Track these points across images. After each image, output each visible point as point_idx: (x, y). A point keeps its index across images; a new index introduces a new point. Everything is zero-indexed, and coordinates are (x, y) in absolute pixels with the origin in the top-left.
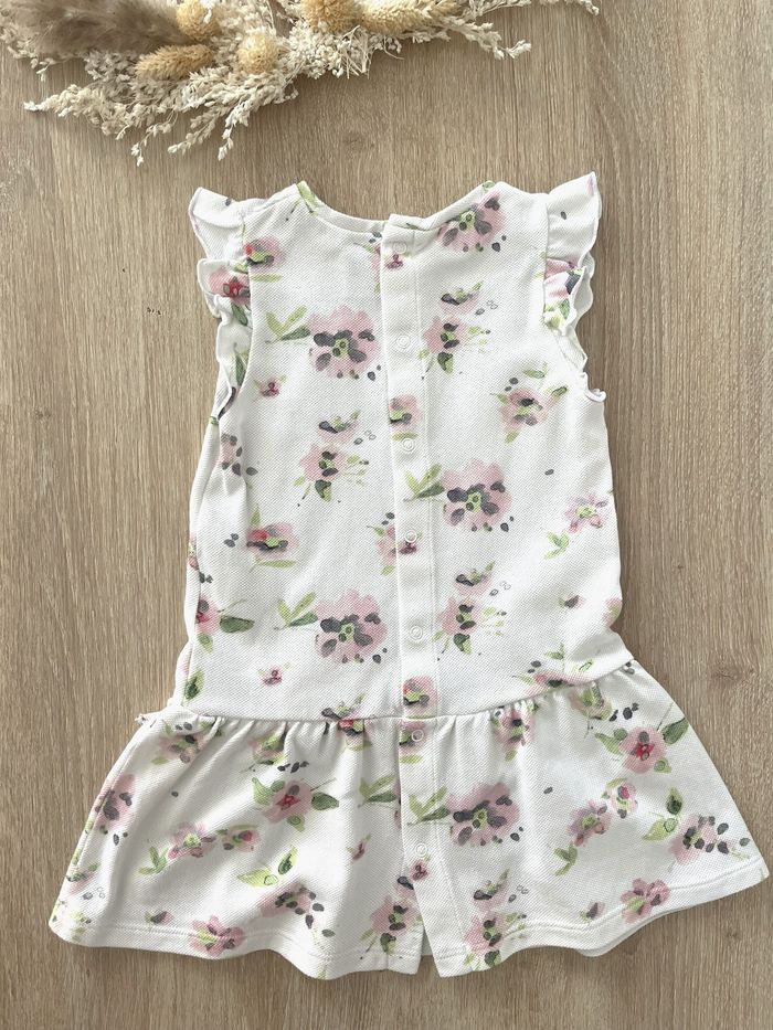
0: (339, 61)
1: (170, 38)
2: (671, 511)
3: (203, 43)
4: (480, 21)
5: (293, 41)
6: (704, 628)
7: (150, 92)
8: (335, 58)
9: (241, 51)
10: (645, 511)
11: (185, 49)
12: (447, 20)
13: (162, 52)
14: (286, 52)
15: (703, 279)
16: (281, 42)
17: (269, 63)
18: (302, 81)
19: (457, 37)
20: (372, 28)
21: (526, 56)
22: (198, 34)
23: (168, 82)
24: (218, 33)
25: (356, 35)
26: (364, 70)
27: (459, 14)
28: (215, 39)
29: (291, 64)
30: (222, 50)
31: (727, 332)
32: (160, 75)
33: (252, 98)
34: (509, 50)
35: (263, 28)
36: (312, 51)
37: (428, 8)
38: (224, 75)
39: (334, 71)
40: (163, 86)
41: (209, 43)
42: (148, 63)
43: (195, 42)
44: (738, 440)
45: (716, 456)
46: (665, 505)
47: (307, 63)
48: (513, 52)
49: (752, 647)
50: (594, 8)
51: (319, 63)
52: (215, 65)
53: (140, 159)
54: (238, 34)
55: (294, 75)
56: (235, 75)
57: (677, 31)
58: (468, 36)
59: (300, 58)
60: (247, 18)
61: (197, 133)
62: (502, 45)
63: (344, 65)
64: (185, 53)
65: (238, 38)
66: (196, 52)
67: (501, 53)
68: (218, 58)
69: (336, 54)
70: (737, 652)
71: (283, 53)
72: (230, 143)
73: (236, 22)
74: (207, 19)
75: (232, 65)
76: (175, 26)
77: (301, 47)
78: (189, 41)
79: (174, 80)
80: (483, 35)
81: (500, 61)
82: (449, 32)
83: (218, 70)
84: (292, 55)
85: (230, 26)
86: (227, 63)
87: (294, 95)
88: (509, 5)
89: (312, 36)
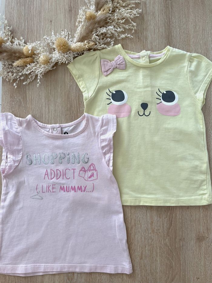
1: (22, 57)
3: (31, 57)
5: (54, 55)
9: (40, 59)
11: (26, 59)
13: (20, 60)
16: (50, 56)
17: (47, 62)
18: (56, 64)
20: (73, 51)
22: (29, 55)
23: (22, 67)
24: (34, 54)
25: (70, 53)
26: (72, 61)
28: (33, 56)
29: (53, 61)
30: (35, 58)
32: (20, 66)
35: (45, 53)
36: (59, 57)
37: (87, 45)
38: (36, 65)
39: (64, 62)
42: (16, 63)
43: (28, 57)
47: (58, 60)
51: (60, 60)
52: (34, 62)
53: (16, 87)
54: (40, 54)
55: (54, 63)
56: (39, 65)
59: (55, 59)
60: (41, 50)
61: (30, 79)
63: (67, 60)
65: (39, 56)
66: (29, 59)
69: (64, 58)
70: (203, 232)
71: (51, 58)
73: (38, 51)
74: (30, 52)
75: (39, 62)
76: (23, 53)
77: (56, 56)
78: (27, 57)
79: (24, 67)
83: (35, 63)
84: (53, 59)
85: (38, 53)
86: (37, 62)
87: (55, 68)
88: (108, 41)
89: (58, 54)
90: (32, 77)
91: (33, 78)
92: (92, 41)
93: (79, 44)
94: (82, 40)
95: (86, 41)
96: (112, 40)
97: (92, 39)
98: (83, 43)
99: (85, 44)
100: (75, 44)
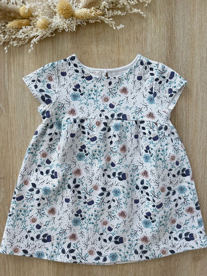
0: (67, 27)
1: (17, 17)
3: (27, 19)
5: (54, 20)
7: (11, 32)
8: (66, 26)
9: (38, 22)
11: (21, 20)
12: (99, 17)
13: (15, 21)
16: (50, 20)
17: (46, 26)
18: (56, 31)
19: (103, 22)
20: (77, 18)
22: (25, 16)
23: (17, 30)
24: (32, 16)
25: (73, 19)
26: (74, 30)
27: (103, 15)
28: (31, 18)
29: (52, 27)
30: (33, 21)
32: (14, 28)
33: (40, 36)
34: (117, 27)
35: (45, 16)
36: (59, 23)
37: (94, 13)
39: (66, 30)
40: (15, 31)
41: (29, 19)
42: (10, 24)
43: (25, 19)
47: (58, 27)
50: (144, 15)
51: (61, 27)
53: (7, 51)
54: (38, 17)
55: (53, 29)
56: (36, 29)
58: (106, 22)
59: (55, 25)
60: (40, 12)
61: (23, 41)
63: (68, 28)
64: (21, 22)
65: (37, 18)
66: (25, 21)
67: (114, 28)
68: (31, 23)
71: (50, 23)
72: (32, 48)
73: (36, 13)
74: (26, 11)
75: (36, 26)
76: (19, 14)
77: (56, 22)
78: (23, 18)
80: (110, 22)
82: (100, 20)
83: (31, 27)
84: (53, 24)
85: (36, 15)
86: (34, 25)
87: (54, 35)
88: (118, 14)
89: (60, 19)
92: (100, 10)
93: (85, 10)
94: (88, 6)
95: (93, 8)
96: (122, 14)
97: (101, 8)
98: (89, 10)
99: (91, 12)
100: (80, 11)
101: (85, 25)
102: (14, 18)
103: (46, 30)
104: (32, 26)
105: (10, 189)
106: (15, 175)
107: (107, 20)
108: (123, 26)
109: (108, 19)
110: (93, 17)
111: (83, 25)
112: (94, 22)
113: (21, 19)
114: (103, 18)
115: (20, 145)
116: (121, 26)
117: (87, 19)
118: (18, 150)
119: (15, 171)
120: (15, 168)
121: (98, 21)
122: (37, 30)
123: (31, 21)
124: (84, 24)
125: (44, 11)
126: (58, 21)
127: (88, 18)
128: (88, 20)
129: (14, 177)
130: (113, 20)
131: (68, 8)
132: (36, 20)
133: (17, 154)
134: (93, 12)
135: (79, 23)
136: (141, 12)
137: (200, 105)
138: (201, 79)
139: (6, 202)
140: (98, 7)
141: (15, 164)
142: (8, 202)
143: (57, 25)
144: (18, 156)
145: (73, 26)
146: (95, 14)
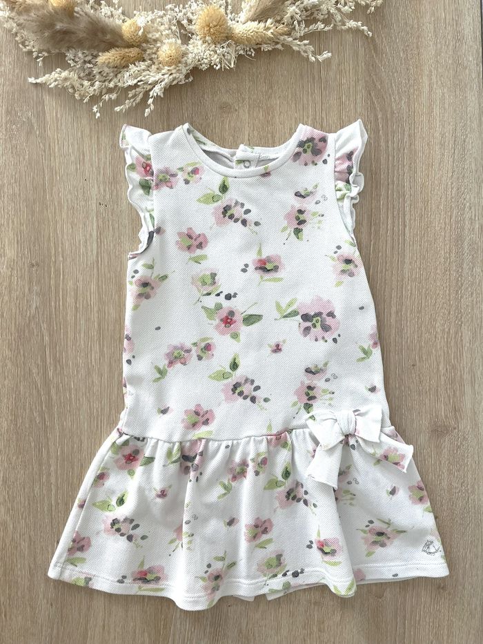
0: (218, 60)
1: (118, 44)
2: (409, 332)
3: (138, 47)
4: (301, 39)
5: (190, 47)
6: (427, 402)
7: (105, 75)
8: (215, 58)
9: (160, 53)
10: (394, 331)
11: (126, 50)
12: (282, 38)
13: (113, 52)
14: (187, 54)
15: (430, 194)
16: (184, 48)
17: (176, 61)
18: (195, 71)
19: (288, 48)
20: (238, 41)
21: (328, 61)
22: (134, 41)
23: (116, 69)
24: (147, 41)
25: (228, 46)
26: (232, 66)
27: (289, 34)
28: (144, 45)
29: (189, 61)
30: (149, 51)
31: (443, 226)
32: (111, 65)
33: (166, 81)
34: (318, 57)
35: (174, 39)
36: (202, 54)
37: (272, 31)
38: (149, 66)
39: (215, 66)
40: (113, 72)
41: (141, 47)
42: (104, 58)
43: (133, 46)
44: (449, 290)
45: (436, 300)
46: (405, 328)
47: (199, 61)
48: (320, 58)
49: (455, 414)
50: (369, 33)
51: (206, 61)
52: (144, 60)
53: (98, 115)
54: (158, 42)
55: (191, 67)
56: (156, 67)
57: (417, 48)
58: (294, 48)
59: (194, 58)
60: (164, 33)
61: (132, 100)
62: (314, 53)
63: (220, 63)
64: (127, 53)
65: (158, 45)
66: (133, 52)
67: (313, 59)
68: (146, 56)
69: (216, 56)
70: (446, 417)
71: (184, 54)
72: (152, 107)
73: (157, 35)
74: (140, 33)
75: (154, 61)
76: (121, 36)
77: (196, 51)
78: (129, 46)
79: (120, 68)
80: (303, 47)
81: (312, 63)
82: (283, 45)
83: (146, 63)
84: (190, 56)
85: (154, 37)
86: (151, 59)
87: (191, 79)
88: (319, 30)
89: (202, 45)
90: (135, 96)
91: (138, 99)
92: (283, 24)
93: (253, 25)
94: (260, 16)
95: (269, 21)
96: (327, 29)
97: (285, 20)
98: (262, 25)
99: (268, 28)
100: (243, 26)
101: (253, 55)
102: (110, 46)
103: (178, 68)
104: (149, 62)
105: (50, 287)
106: (61, 259)
107: (297, 45)
108: (330, 54)
109: (299, 43)
110: (270, 39)
111: (248, 55)
112: (270, 49)
113: (125, 47)
114: (290, 39)
115: (69, 196)
116: (326, 55)
117: (257, 44)
118: (66, 208)
119: (60, 249)
120: (60, 245)
121: (279, 46)
122: (158, 69)
123: (145, 51)
124: (250, 53)
125: (172, 30)
126: (199, 50)
127: (260, 40)
128: (259, 46)
129: (58, 262)
130: (309, 44)
131: (220, 23)
132: (155, 49)
133: (64, 216)
134: (268, 29)
135: (241, 52)
136: (362, 25)
137: (438, 114)
138: (437, 61)
139: (43, 314)
140: (279, 19)
141: (60, 236)
142: (47, 315)
143: (197, 57)
144: (65, 220)
145: (229, 57)
146: (275, 33)
